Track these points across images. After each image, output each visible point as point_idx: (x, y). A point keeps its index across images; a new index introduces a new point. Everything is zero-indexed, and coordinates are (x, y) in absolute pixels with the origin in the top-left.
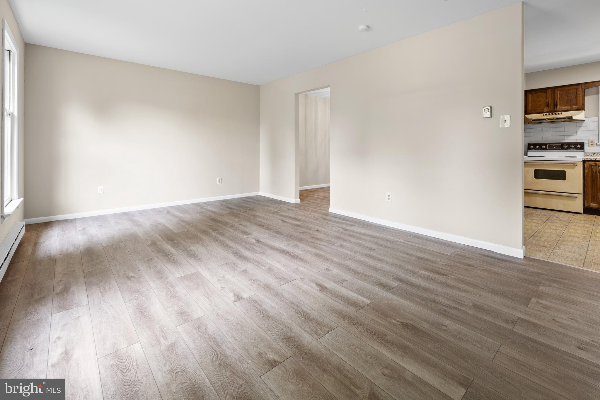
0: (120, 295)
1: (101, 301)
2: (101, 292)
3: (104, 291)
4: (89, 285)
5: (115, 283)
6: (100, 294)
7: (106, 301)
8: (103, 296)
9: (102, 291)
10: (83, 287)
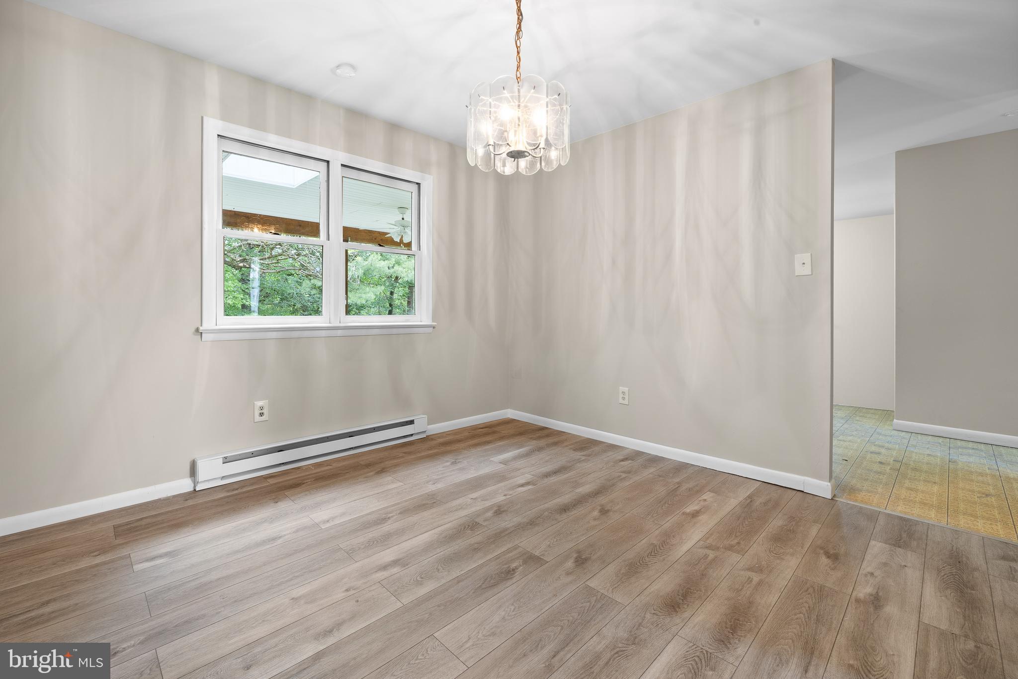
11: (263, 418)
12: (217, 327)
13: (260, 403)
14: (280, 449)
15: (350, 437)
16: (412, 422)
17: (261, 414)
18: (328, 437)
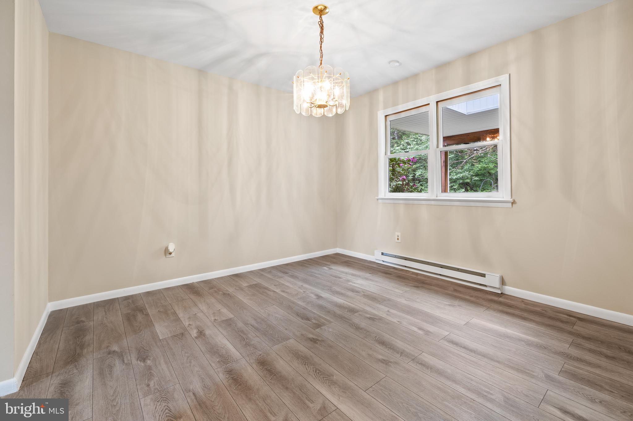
11: (399, 241)
12: (386, 197)
13: (397, 234)
14: (406, 259)
15: (441, 267)
16: (483, 275)
17: (398, 239)
18: (428, 262)
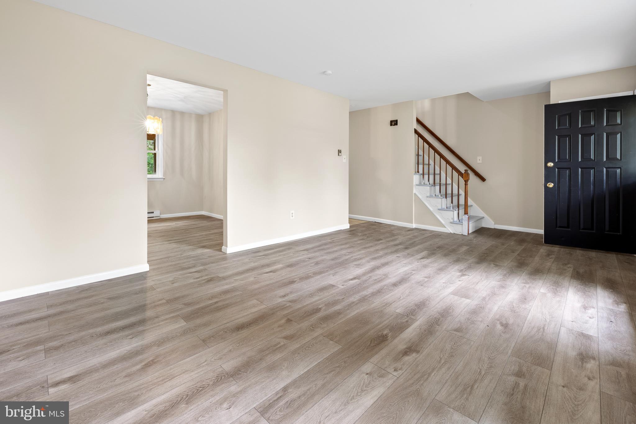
0: (529, 317)
1: (548, 322)
2: (544, 328)
3: (540, 329)
4: (552, 346)
5: (523, 330)
6: (546, 328)
7: (544, 319)
8: (544, 325)
9: (542, 330)
10: (560, 348)
